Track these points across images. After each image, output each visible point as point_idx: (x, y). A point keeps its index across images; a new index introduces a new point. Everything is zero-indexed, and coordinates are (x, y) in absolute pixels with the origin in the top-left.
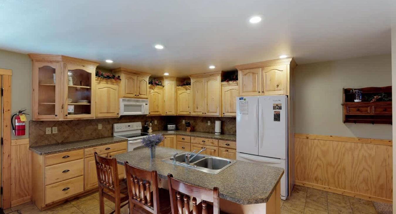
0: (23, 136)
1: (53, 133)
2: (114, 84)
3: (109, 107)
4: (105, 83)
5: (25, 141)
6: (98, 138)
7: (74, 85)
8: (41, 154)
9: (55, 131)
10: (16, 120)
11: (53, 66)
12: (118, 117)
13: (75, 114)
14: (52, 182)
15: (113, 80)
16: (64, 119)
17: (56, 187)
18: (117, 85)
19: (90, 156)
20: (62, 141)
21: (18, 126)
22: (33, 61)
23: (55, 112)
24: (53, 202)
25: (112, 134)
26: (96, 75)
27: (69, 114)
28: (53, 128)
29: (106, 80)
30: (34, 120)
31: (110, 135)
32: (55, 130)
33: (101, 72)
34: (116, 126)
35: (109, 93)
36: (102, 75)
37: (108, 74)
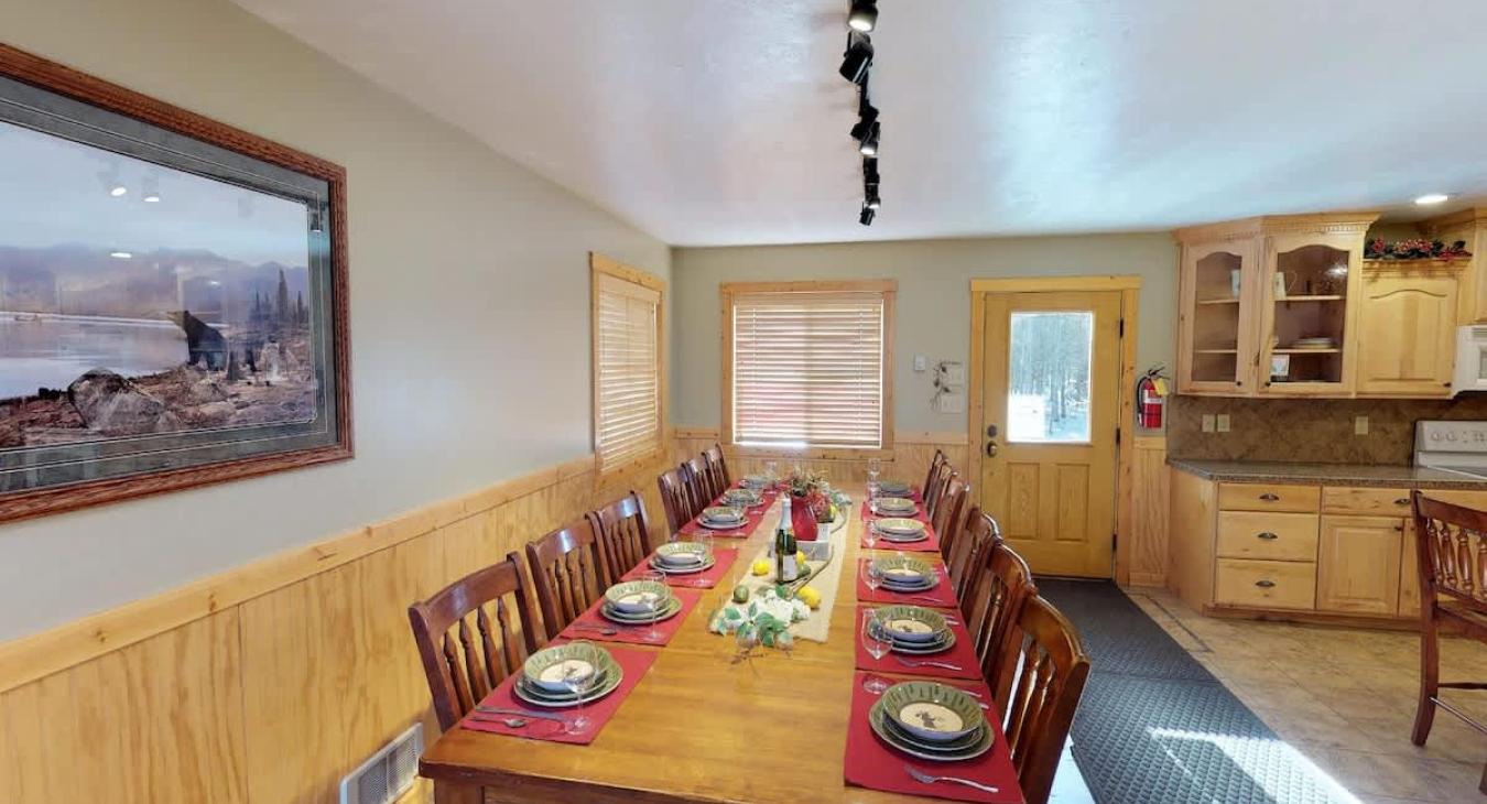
0: (1158, 430)
1: (1219, 430)
2: (1438, 273)
3: (1407, 360)
4: (1399, 274)
5: (1158, 442)
6: (1352, 464)
7: (1288, 295)
8: (1211, 478)
9: (1224, 427)
10: (1146, 392)
11: (1233, 250)
12: (1447, 397)
13: (1287, 380)
14: (1234, 554)
15: (1436, 262)
16: (1261, 393)
17: (1239, 568)
18: (1452, 276)
19: (1339, 510)
20: (1241, 457)
21: (1149, 405)
22: (1182, 247)
23: (1235, 375)
24: (1232, 606)
25: (1411, 457)
26: (1367, 253)
27: (1274, 379)
28: (1220, 417)
29: (1404, 266)
30: (1180, 393)
31: (1401, 458)
32: (1224, 423)
33: (1387, 240)
34: (1429, 429)
35: (1411, 309)
36: (1389, 251)
37: (1416, 243)
